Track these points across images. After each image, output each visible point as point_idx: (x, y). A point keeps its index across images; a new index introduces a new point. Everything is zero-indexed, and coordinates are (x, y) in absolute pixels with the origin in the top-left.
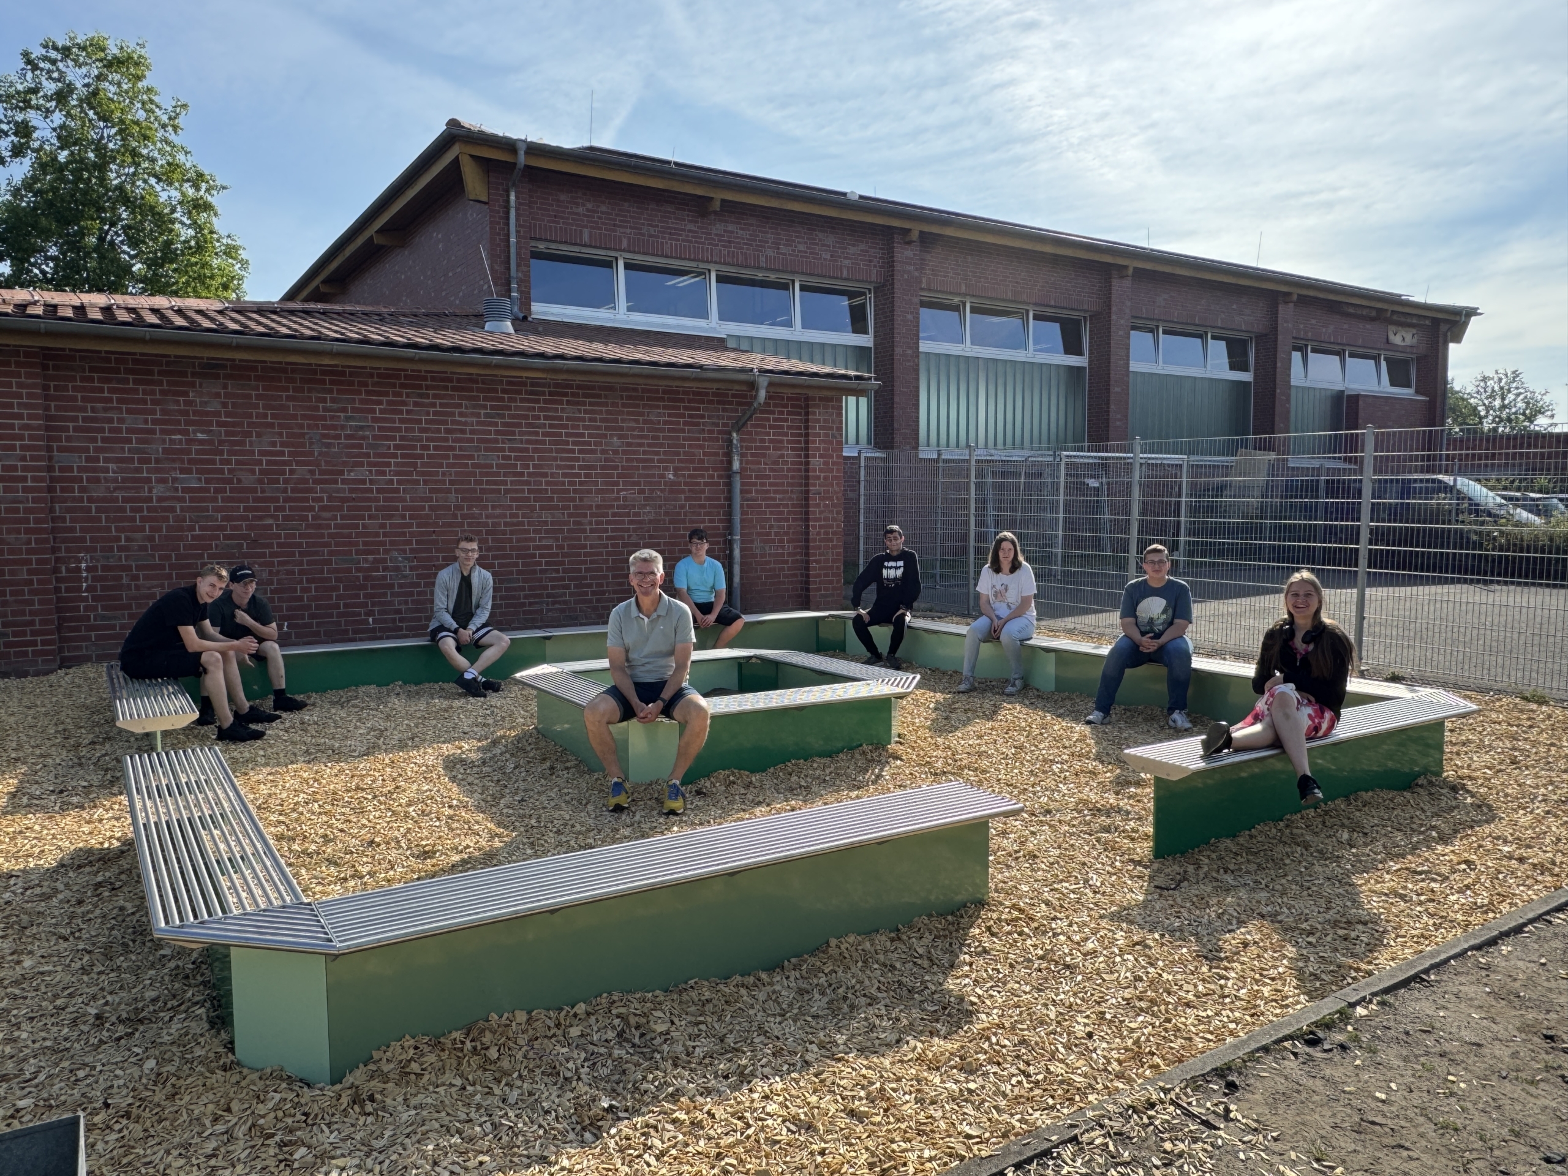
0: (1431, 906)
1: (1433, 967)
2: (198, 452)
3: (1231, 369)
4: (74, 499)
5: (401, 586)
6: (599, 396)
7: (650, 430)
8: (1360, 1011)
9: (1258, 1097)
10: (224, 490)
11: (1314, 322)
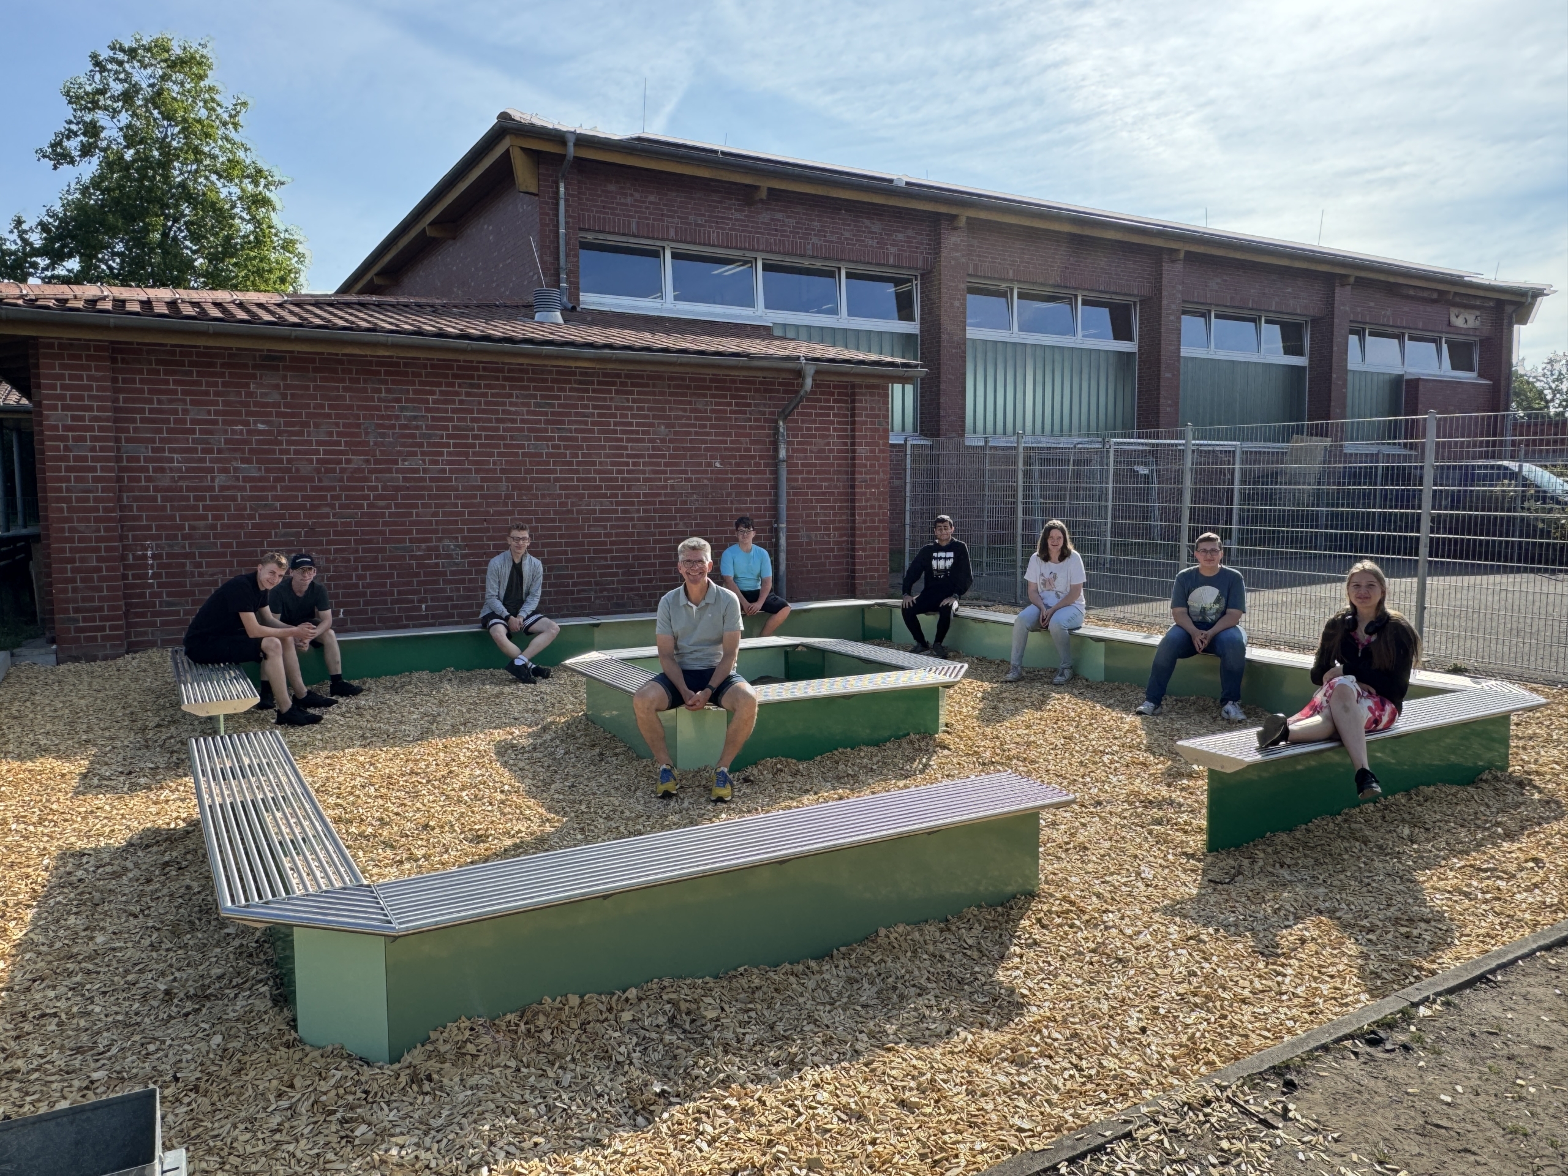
0: (1497, 905)
1: (1501, 967)
2: (258, 442)
3: (1286, 353)
4: (141, 489)
5: (453, 573)
6: (647, 385)
7: (696, 418)
8: (1423, 1011)
9: (1318, 1097)
10: (283, 479)
11: (1372, 304)
